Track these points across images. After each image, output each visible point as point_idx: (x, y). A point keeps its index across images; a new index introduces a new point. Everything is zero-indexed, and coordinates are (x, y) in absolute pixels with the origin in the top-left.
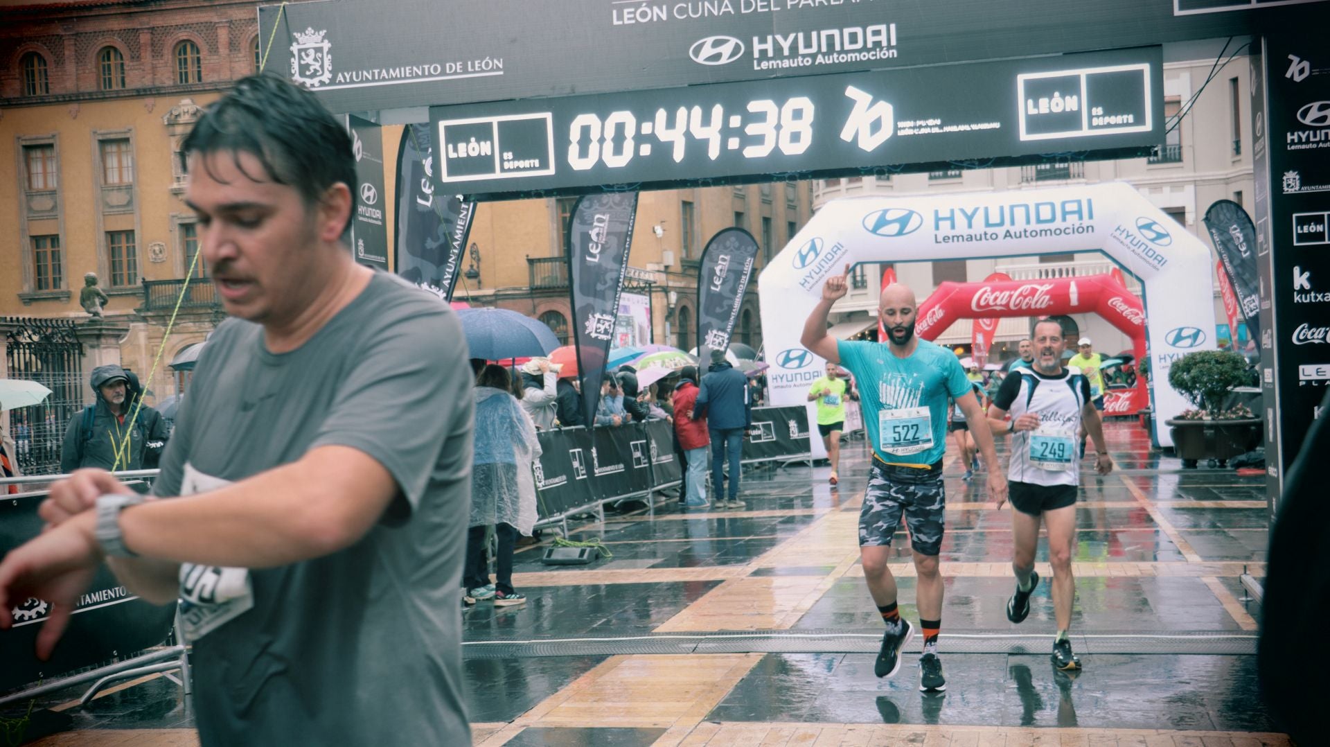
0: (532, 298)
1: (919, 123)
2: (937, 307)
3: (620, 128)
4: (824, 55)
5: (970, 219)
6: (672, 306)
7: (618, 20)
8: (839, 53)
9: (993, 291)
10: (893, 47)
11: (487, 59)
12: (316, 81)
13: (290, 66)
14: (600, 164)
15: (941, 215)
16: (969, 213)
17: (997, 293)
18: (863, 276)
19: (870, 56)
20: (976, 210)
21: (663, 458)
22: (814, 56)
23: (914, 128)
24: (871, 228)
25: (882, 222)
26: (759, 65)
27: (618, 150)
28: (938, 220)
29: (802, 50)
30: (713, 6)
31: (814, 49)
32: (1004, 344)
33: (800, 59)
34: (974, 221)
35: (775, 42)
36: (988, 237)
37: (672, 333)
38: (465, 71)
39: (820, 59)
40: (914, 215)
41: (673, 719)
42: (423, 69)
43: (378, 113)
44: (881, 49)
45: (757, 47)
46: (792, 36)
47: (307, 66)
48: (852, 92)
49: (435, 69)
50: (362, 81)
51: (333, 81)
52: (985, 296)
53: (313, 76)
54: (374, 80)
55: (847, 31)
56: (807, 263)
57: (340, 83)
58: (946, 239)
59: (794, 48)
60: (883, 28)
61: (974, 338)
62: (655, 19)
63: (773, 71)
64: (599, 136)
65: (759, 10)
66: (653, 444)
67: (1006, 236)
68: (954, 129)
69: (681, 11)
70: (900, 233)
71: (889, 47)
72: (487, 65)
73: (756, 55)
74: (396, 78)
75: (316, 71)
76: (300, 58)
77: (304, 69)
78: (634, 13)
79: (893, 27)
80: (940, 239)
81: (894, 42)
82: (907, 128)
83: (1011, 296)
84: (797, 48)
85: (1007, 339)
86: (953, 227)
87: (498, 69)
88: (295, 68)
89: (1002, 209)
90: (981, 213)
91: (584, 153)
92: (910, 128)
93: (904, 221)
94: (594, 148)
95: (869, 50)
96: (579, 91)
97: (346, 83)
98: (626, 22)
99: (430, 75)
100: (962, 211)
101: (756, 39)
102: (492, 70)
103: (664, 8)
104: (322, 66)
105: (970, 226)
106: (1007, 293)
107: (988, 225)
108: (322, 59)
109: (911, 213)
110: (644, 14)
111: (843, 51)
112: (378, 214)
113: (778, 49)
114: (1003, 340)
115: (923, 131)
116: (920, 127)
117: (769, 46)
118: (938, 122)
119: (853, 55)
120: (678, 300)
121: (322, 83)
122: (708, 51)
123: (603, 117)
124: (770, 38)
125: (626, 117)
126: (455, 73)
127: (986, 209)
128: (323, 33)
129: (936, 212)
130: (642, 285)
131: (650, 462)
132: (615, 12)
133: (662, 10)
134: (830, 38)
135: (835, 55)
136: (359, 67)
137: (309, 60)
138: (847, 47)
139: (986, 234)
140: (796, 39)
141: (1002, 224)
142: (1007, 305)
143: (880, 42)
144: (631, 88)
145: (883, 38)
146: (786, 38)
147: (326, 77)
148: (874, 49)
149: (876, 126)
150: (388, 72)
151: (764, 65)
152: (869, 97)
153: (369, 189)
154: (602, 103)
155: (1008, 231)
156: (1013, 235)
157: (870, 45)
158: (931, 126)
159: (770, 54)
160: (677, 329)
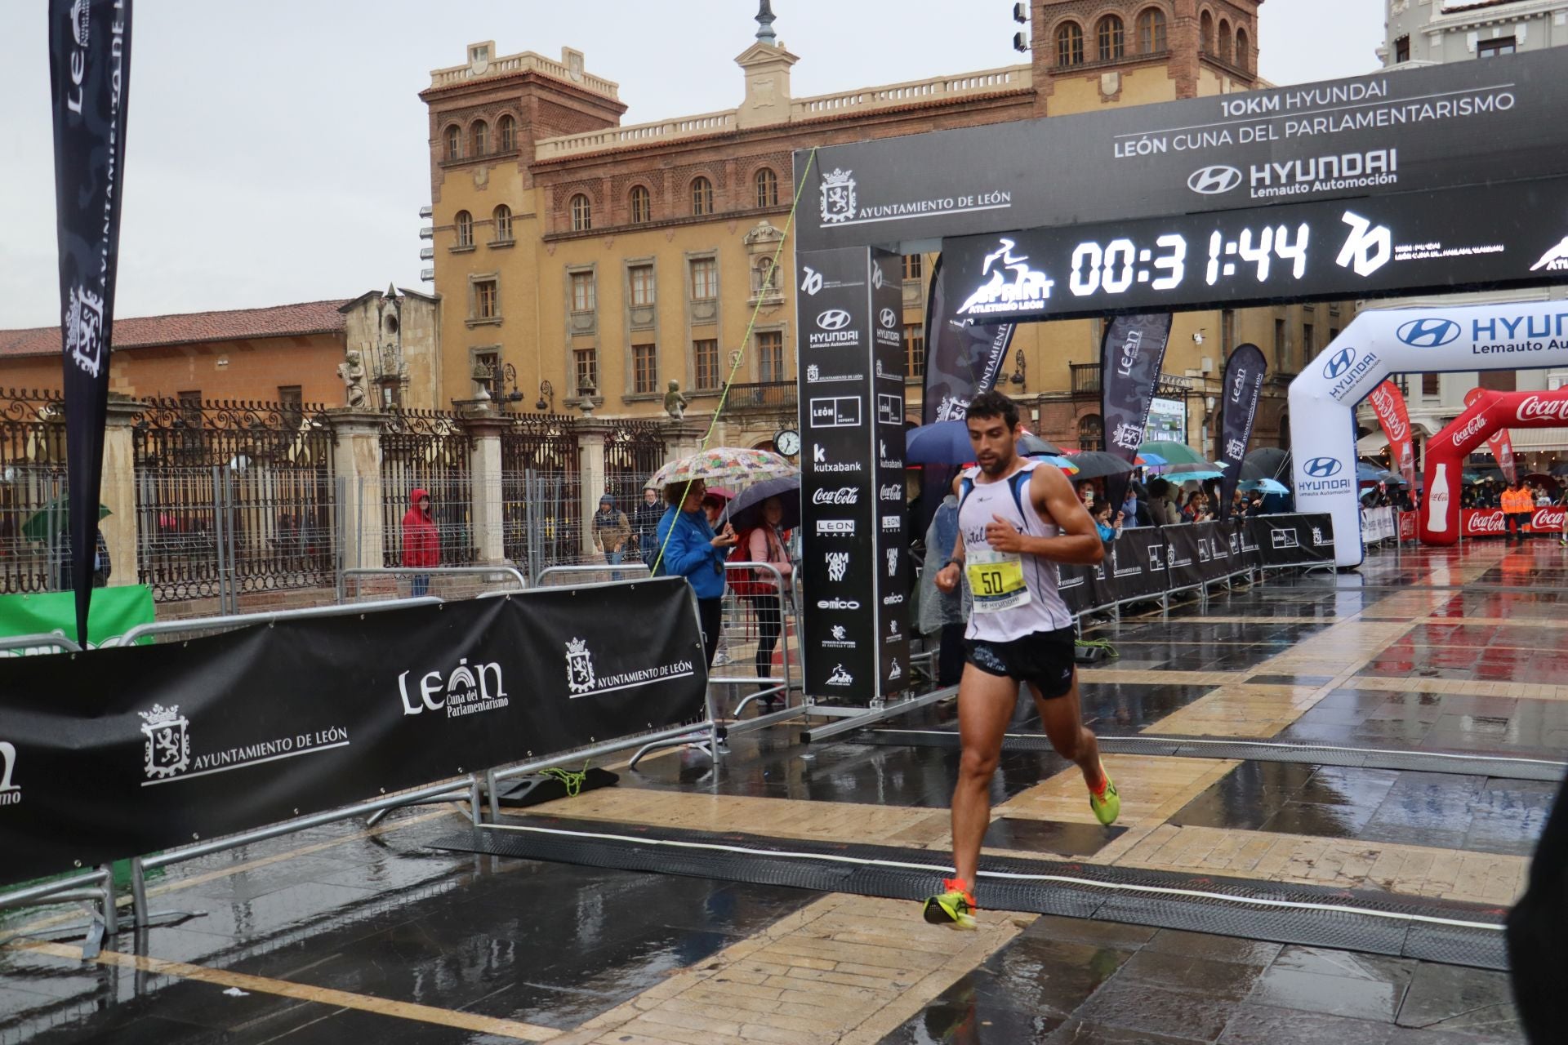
0: (1074, 402)
1: (1417, 247)
2: (1479, 416)
3: (1120, 255)
4: (1321, 181)
5: (1512, 329)
6: (1210, 411)
7: (1120, 153)
8: (1337, 180)
9: (1540, 401)
10: (1392, 173)
11: (996, 193)
12: (841, 217)
13: (819, 204)
14: (1100, 289)
15: (1480, 325)
16: (1511, 322)
17: (1545, 403)
18: (1404, 383)
19: (1369, 182)
20: (1519, 319)
21: (1181, 562)
22: (1311, 183)
23: (1412, 252)
24: (1405, 339)
25: (1417, 332)
26: (1256, 193)
27: (1117, 277)
28: (1477, 329)
29: (1299, 178)
30: (1212, 137)
31: (1312, 177)
32: (1554, 453)
33: (1297, 186)
34: (1516, 331)
35: (1273, 170)
36: (1531, 347)
37: (1208, 437)
38: (976, 204)
39: (1317, 186)
40: (1452, 326)
41: (1138, 819)
42: (938, 204)
43: (898, 244)
44: (1381, 174)
45: (1254, 175)
46: (1289, 165)
47: (835, 203)
48: (1349, 217)
49: (949, 203)
50: (882, 216)
51: (857, 217)
52: (1530, 406)
53: (839, 212)
54: (893, 215)
55: (1345, 158)
56: (1338, 372)
57: (863, 218)
58: (1485, 349)
59: (1291, 176)
60: (1383, 153)
62: (1155, 151)
63: (1269, 198)
64: (1099, 263)
65: (1258, 139)
66: (1171, 548)
67: (1551, 346)
68: (1454, 252)
69: (1181, 143)
70: (1436, 343)
71: (1389, 172)
72: (996, 198)
73: (1253, 183)
74: (913, 213)
75: (842, 207)
76: (829, 196)
77: (831, 206)
78: (1135, 146)
79: (1393, 152)
80: (1478, 349)
81: (1393, 167)
82: (1405, 253)
83: (1560, 406)
84: (1295, 176)
85: (1558, 449)
86: (1493, 337)
87: (1006, 202)
88: (824, 206)
89: (1547, 318)
90: (1524, 324)
91: (1085, 280)
92: (1408, 252)
93: (1440, 332)
94: (1094, 275)
95: (1367, 176)
96: (1080, 221)
97: (868, 218)
98: (1127, 154)
99: (944, 209)
100: (1504, 321)
101: (1253, 168)
102: (1000, 203)
103: (1164, 140)
104: (847, 203)
105: (1512, 336)
106: (1557, 403)
107: (1531, 334)
108: (848, 196)
109: (1448, 323)
110: (1144, 147)
111: (1341, 177)
112: (896, 336)
113: (1275, 177)
114: (1554, 449)
115: (1422, 255)
116: (1419, 251)
117: (1266, 175)
118: (1438, 246)
119: (1351, 181)
120: (1215, 406)
121: (847, 219)
122: (1205, 180)
123: (1104, 246)
124: (1267, 167)
125: (1126, 245)
126: (967, 206)
127: (1530, 319)
128: (849, 173)
129: (1476, 322)
130: (1178, 390)
131: (1166, 565)
132: (1116, 146)
133: (1161, 142)
134: (1329, 165)
135: (1333, 182)
136: (879, 205)
137: (836, 198)
138: (1346, 173)
139: (1528, 344)
140: (1294, 166)
141: (1547, 333)
142: (1556, 414)
143: (1379, 168)
144: (1130, 216)
145: (1383, 164)
146: (1283, 167)
147: (851, 213)
148: (1373, 174)
149: (1373, 251)
150: (906, 207)
151: (1261, 193)
152: (1366, 223)
153: (888, 314)
154: (1103, 233)
155: (1553, 341)
156: (1559, 344)
157: (1369, 171)
158: (1431, 250)
159: (1268, 182)
160: (1214, 434)
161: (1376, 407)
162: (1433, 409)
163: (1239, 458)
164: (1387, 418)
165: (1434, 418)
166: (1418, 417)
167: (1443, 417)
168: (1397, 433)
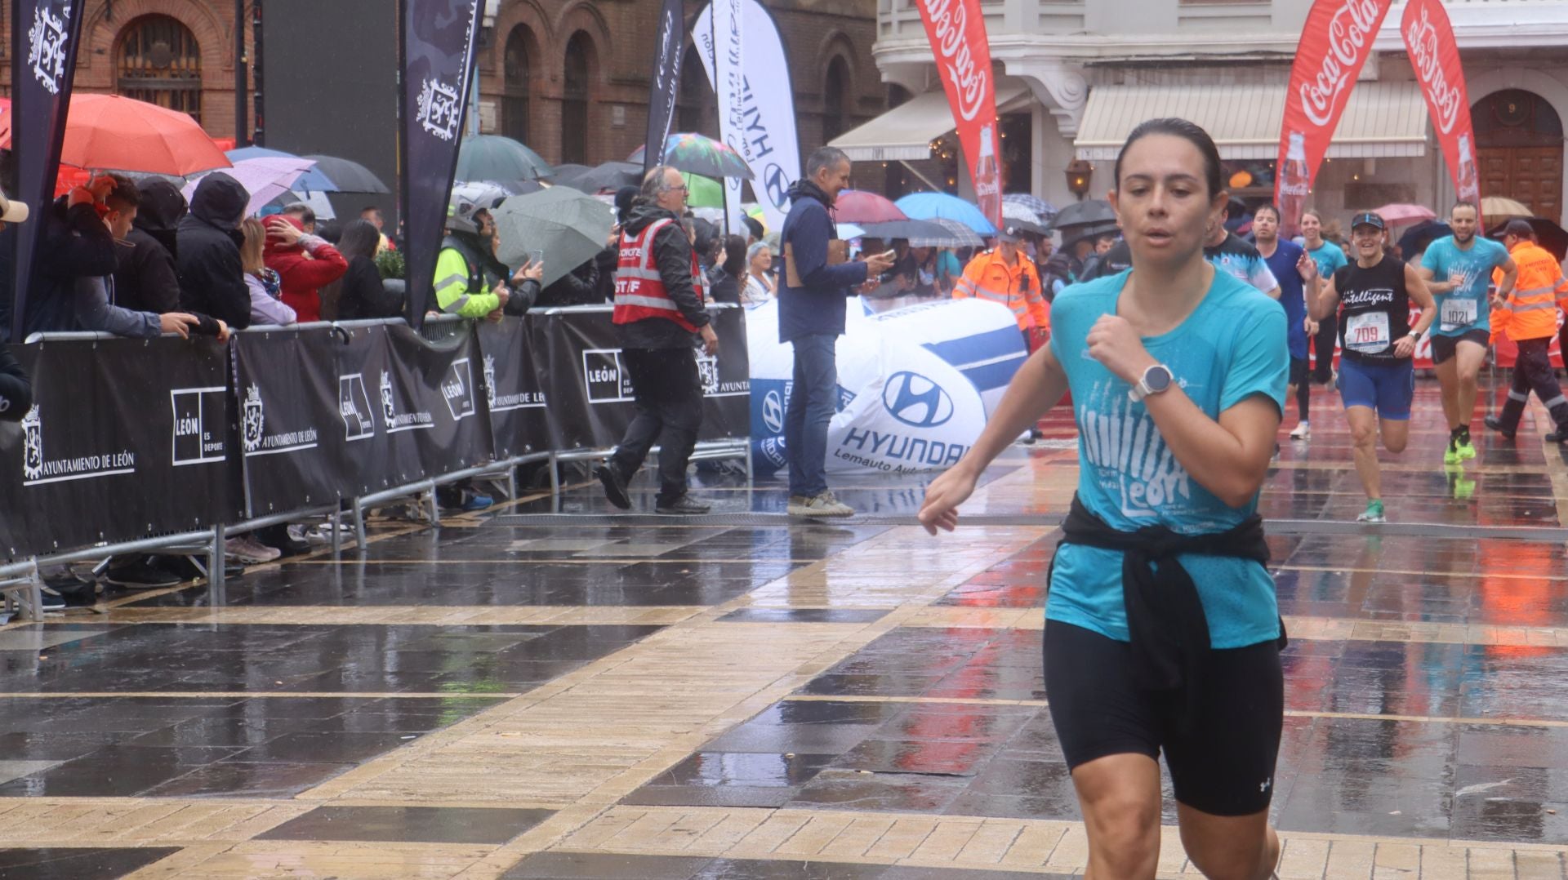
6: (487, 23)
32: (1360, 163)
61: (1284, 145)
85: (1367, 152)
114: (1357, 153)
161: (931, 28)
162: (1067, 39)
163: (446, 134)
164: (952, 60)
165: (1066, 60)
166: (1025, 60)
167: (1091, 61)
168: (970, 98)
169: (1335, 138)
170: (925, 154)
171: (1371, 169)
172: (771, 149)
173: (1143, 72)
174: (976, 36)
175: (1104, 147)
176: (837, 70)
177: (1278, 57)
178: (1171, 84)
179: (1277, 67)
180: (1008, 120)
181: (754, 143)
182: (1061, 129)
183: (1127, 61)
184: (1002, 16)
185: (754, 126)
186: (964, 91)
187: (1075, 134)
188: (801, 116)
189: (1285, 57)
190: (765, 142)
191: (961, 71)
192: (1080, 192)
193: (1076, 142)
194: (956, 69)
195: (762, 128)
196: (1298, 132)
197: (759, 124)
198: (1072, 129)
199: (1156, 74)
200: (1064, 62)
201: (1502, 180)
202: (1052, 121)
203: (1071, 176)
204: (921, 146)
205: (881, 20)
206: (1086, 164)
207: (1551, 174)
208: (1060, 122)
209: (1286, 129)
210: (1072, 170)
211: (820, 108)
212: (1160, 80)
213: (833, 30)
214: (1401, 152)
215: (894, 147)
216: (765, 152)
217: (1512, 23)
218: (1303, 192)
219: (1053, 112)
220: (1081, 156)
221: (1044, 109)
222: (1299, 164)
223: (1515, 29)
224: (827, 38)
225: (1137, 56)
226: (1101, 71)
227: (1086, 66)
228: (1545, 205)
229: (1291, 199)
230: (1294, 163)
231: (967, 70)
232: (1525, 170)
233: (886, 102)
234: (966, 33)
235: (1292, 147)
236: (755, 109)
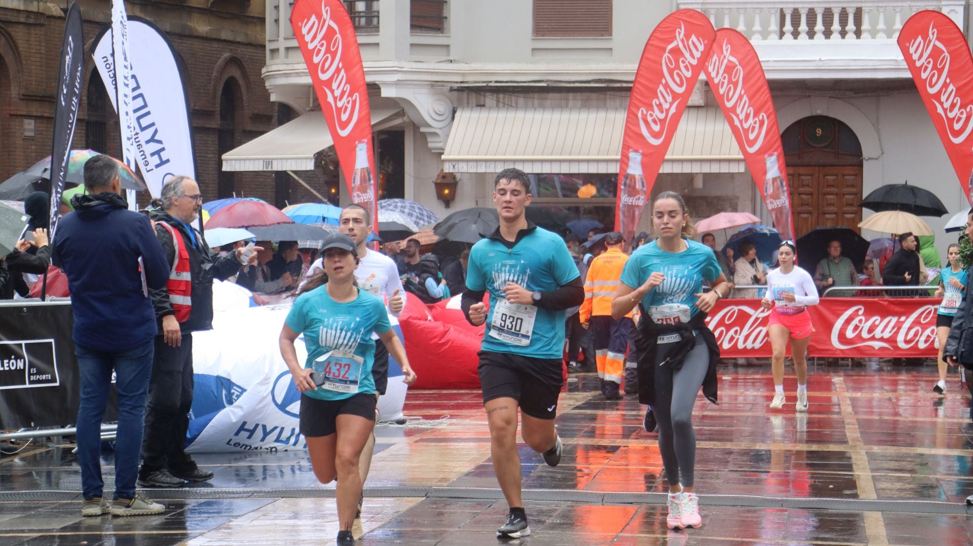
32: (690, 177)
61: (624, 161)
85: (696, 169)
114: (687, 169)
162: (434, 65)
164: (328, 83)
165: (433, 85)
166: (398, 83)
167: (456, 86)
168: (344, 117)
169: (668, 156)
170: (310, 166)
171: (699, 184)
172: (168, 161)
173: (501, 96)
174: (351, 63)
175: (468, 161)
176: (230, 90)
177: (618, 85)
178: (526, 108)
179: (618, 93)
180: (383, 137)
181: (152, 155)
182: (430, 145)
183: (487, 86)
184: (377, 44)
185: (152, 140)
186: (339, 110)
187: (443, 149)
188: (195, 131)
189: (625, 85)
190: (162, 154)
191: (337, 93)
192: (447, 202)
193: (443, 157)
194: (332, 92)
195: (160, 142)
196: (636, 151)
197: (156, 138)
198: (440, 145)
199: (513, 98)
200: (432, 86)
201: (811, 194)
202: (422, 138)
203: (439, 187)
204: (306, 158)
205: (269, 46)
206: (452, 176)
207: (854, 190)
208: (429, 139)
209: (626, 148)
210: (439, 181)
211: (215, 123)
212: (517, 104)
213: (226, 55)
214: (724, 169)
215: (281, 159)
216: (163, 163)
217: (818, 59)
218: (641, 203)
219: (422, 130)
220: (448, 168)
221: (415, 127)
222: (637, 178)
223: (820, 64)
224: (220, 62)
225: (496, 82)
226: (465, 95)
227: (452, 90)
228: (848, 216)
229: (631, 208)
230: (633, 178)
231: (343, 93)
232: (833, 186)
233: (275, 120)
234: (341, 60)
235: (631, 164)
236: (153, 124)
